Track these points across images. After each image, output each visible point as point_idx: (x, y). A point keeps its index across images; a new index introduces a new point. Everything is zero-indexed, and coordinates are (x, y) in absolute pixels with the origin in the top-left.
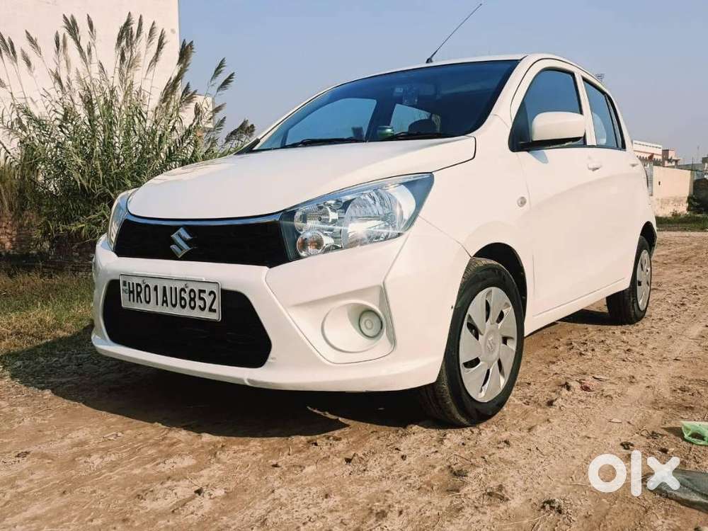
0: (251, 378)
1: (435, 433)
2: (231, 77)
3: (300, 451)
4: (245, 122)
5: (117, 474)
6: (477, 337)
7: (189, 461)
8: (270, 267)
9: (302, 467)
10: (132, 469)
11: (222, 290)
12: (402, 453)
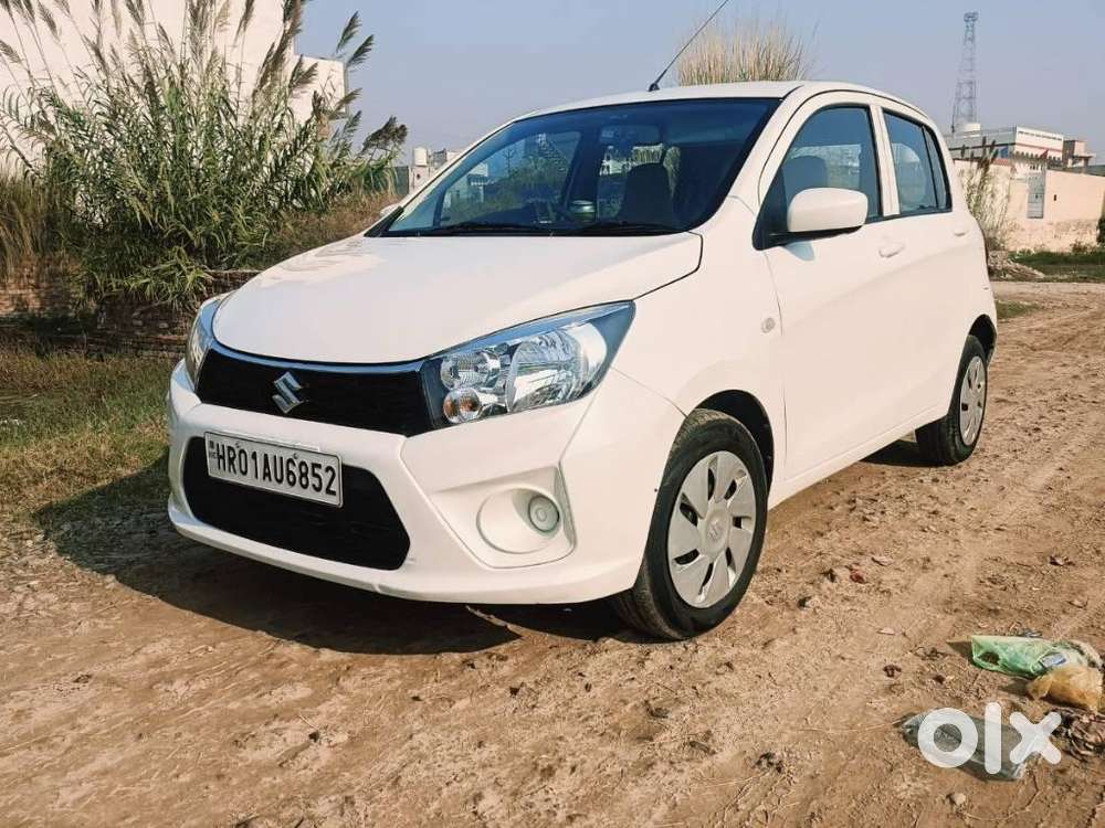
0: (384, 584)
1: (635, 649)
2: (368, 41)
3: (451, 677)
4: (392, 120)
5: (209, 709)
6: (695, 522)
7: (302, 691)
8: (408, 436)
9: (451, 701)
10: (227, 703)
11: (343, 466)
12: (586, 680)
